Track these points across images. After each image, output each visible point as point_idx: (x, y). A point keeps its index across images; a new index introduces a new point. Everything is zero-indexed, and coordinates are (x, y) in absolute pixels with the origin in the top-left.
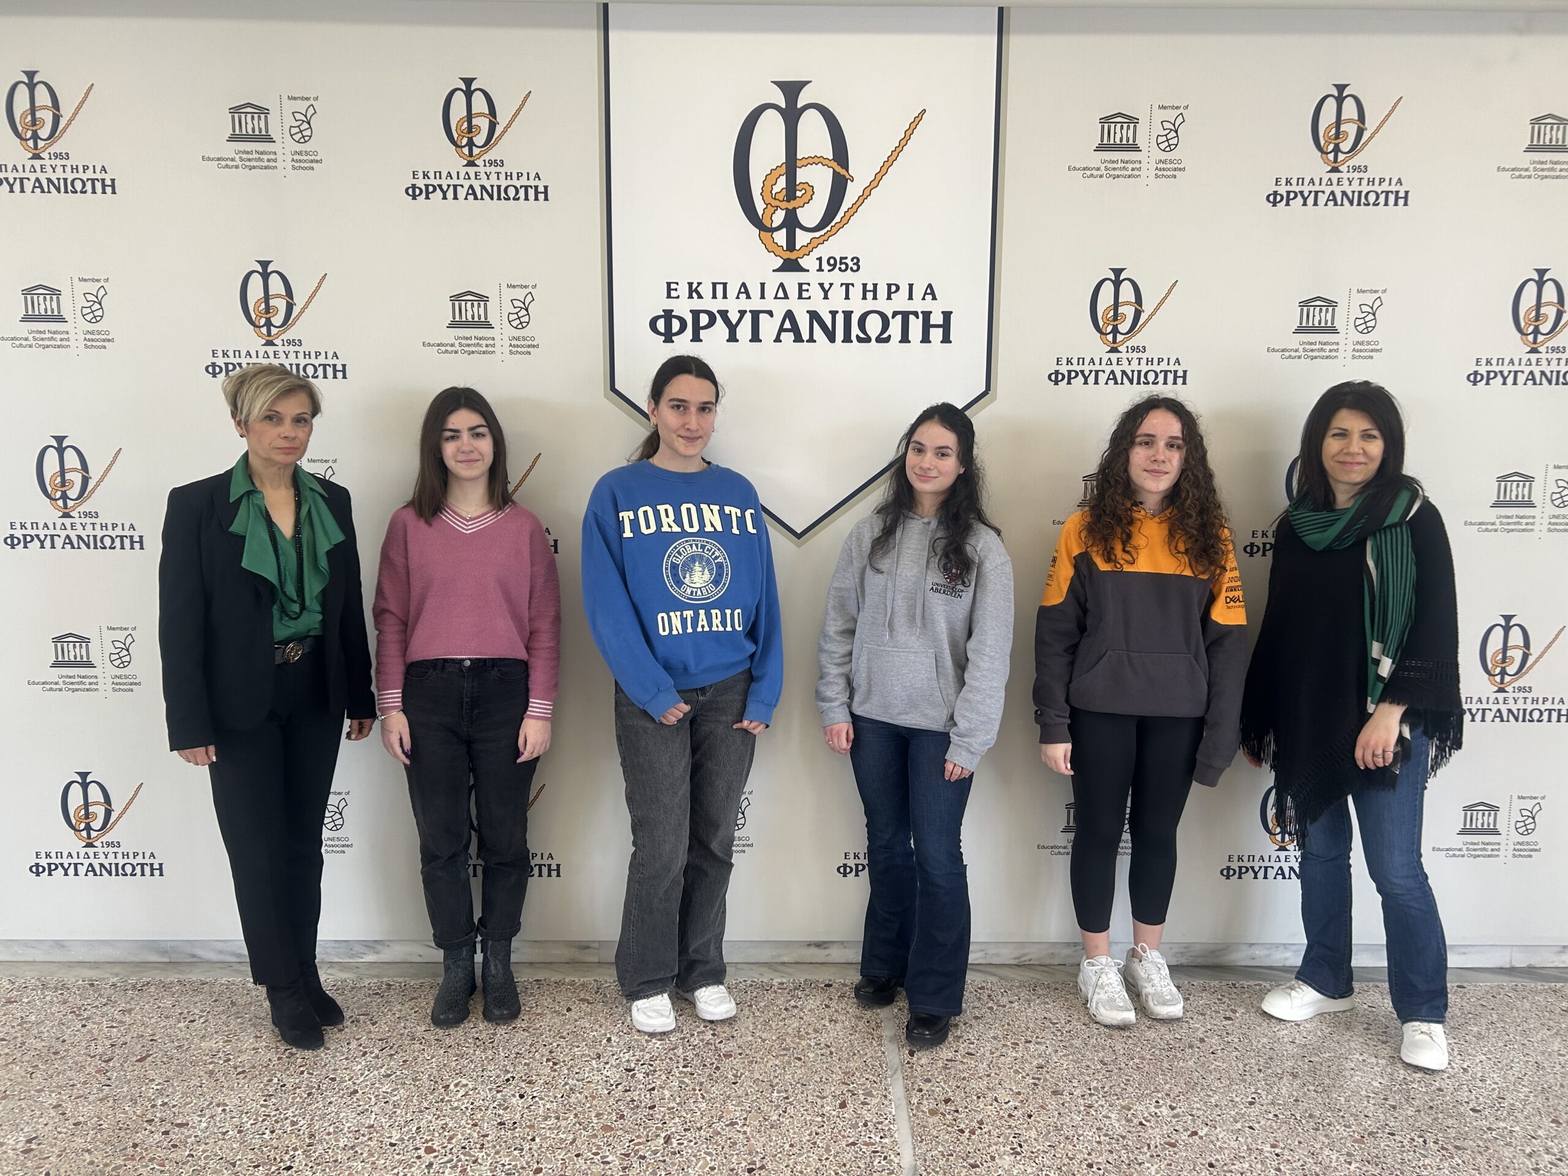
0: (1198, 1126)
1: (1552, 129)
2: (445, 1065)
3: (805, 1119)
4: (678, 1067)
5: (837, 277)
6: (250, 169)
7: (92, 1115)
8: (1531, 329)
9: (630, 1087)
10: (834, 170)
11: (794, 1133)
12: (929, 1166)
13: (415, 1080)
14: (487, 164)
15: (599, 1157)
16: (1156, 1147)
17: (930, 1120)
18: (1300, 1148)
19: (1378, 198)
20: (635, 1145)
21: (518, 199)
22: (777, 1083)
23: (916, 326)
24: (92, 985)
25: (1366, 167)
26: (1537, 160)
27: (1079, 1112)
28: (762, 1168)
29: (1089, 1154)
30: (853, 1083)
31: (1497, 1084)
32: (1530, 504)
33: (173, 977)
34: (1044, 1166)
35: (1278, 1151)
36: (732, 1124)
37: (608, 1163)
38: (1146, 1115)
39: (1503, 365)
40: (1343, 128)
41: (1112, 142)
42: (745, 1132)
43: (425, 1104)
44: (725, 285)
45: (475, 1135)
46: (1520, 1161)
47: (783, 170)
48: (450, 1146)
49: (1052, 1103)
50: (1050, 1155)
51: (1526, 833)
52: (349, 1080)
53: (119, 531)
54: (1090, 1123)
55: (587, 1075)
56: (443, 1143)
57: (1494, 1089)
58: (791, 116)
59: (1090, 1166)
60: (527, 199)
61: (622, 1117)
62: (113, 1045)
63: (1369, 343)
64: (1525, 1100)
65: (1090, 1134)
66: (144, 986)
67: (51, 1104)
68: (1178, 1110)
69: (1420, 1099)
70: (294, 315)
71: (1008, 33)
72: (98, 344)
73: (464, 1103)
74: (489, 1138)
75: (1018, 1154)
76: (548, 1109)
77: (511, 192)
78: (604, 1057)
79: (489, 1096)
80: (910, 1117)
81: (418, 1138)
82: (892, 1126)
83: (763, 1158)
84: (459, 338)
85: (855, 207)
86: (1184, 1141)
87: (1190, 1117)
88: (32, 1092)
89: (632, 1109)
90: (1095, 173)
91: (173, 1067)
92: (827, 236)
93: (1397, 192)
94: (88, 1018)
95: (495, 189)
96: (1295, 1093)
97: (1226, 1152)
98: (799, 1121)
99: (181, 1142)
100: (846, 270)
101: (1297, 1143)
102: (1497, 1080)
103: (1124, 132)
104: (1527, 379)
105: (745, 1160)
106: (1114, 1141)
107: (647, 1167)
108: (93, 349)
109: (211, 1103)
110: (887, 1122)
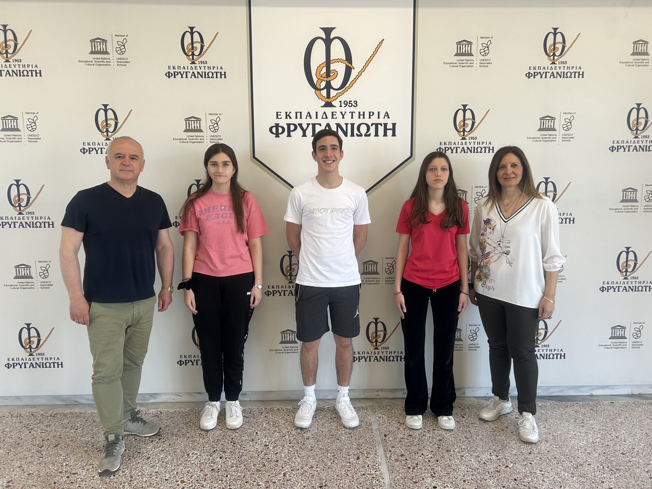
0: (508, 463)
1: (642, 46)
2: (187, 445)
3: (342, 464)
4: (287, 444)
5: (348, 109)
6: (99, 66)
7: (35, 470)
8: (635, 128)
9: (267, 453)
10: (346, 65)
11: (338, 471)
12: (397, 483)
13: (175, 452)
14: (200, 63)
15: (255, 483)
16: (492, 473)
17: (395, 464)
18: (552, 471)
19: (571, 74)
20: (271, 477)
21: (213, 77)
22: (330, 450)
23: (381, 129)
24: (33, 415)
25: (566, 62)
26: (636, 58)
27: (458, 459)
28: (326, 485)
29: (464, 476)
30: (362, 449)
31: (631, 442)
32: (636, 201)
33: (68, 411)
34: (445, 482)
35: (543, 473)
36: (312, 467)
37: (260, 485)
38: (486, 459)
39: (624, 143)
40: (556, 46)
41: (461, 52)
42: (317, 471)
43: (180, 462)
44: (301, 113)
45: (202, 475)
46: (644, 474)
47: (325, 64)
48: (191, 480)
49: (446, 455)
50: (447, 477)
51: (637, 338)
52: (146, 453)
53: (43, 220)
54: (463, 463)
55: (248, 448)
56: (188, 479)
57: (630, 445)
58: (328, 42)
59: (465, 481)
60: (217, 77)
61: (264, 465)
62: (43, 440)
63: (568, 135)
64: (643, 449)
65: (464, 468)
66: (55, 415)
67: (17, 466)
68: (499, 457)
69: (600, 449)
70: (118, 127)
71: (418, 7)
72: (34, 140)
73: (196, 462)
74: (208, 476)
75: (434, 477)
76: (233, 463)
77: (210, 75)
78: (255, 440)
79: (207, 458)
80: (387, 463)
81: (177, 477)
82: (379, 467)
83: (326, 481)
84: (189, 136)
85: (355, 80)
86: (503, 470)
87: (505, 460)
88: (9, 461)
89: (268, 462)
90: (455, 65)
91: (70, 449)
92: (343, 92)
93: (579, 72)
94: (32, 429)
95: (203, 73)
96: (547, 449)
97: (521, 474)
98: (340, 465)
99: (74, 481)
100: (352, 106)
101: (550, 469)
102: (631, 441)
103: (466, 48)
104: (634, 149)
105: (318, 482)
106: (474, 471)
107: (277, 487)
108: (32, 143)
109: (87, 464)
110: (377, 465)
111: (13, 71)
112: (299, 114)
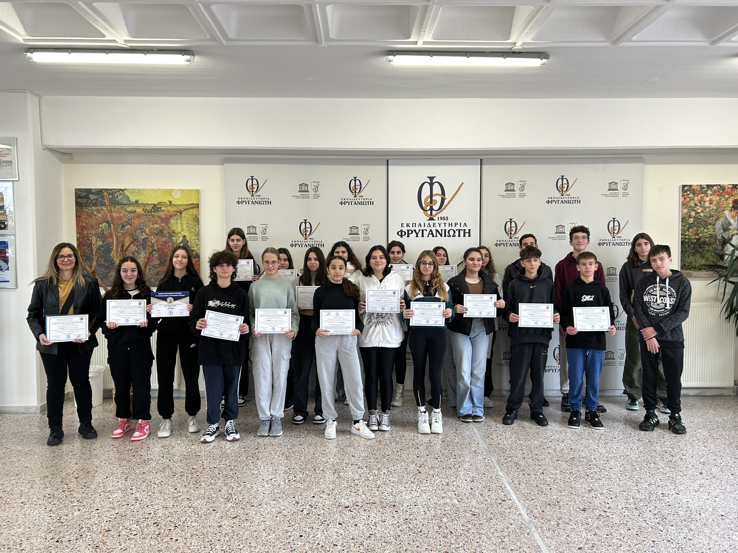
1: (614, 185)
5: (443, 222)
6: (305, 199)
8: (612, 232)
10: (442, 197)
23: (462, 233)
32: (616, 275)
40: (564, 186)
41: (508, 189)
44: (415, 224)
47: (429, 197)
51: (621, 359)
58: (431, 185)
70: (312, 232)
71: (483, 165)
72: (265, 239)
84: (351, 237)
85: (447, 205)
92: (440, 212)
100: (445, 220)
103: (511, 186)
108: (263, 241)
111: (255, 201)
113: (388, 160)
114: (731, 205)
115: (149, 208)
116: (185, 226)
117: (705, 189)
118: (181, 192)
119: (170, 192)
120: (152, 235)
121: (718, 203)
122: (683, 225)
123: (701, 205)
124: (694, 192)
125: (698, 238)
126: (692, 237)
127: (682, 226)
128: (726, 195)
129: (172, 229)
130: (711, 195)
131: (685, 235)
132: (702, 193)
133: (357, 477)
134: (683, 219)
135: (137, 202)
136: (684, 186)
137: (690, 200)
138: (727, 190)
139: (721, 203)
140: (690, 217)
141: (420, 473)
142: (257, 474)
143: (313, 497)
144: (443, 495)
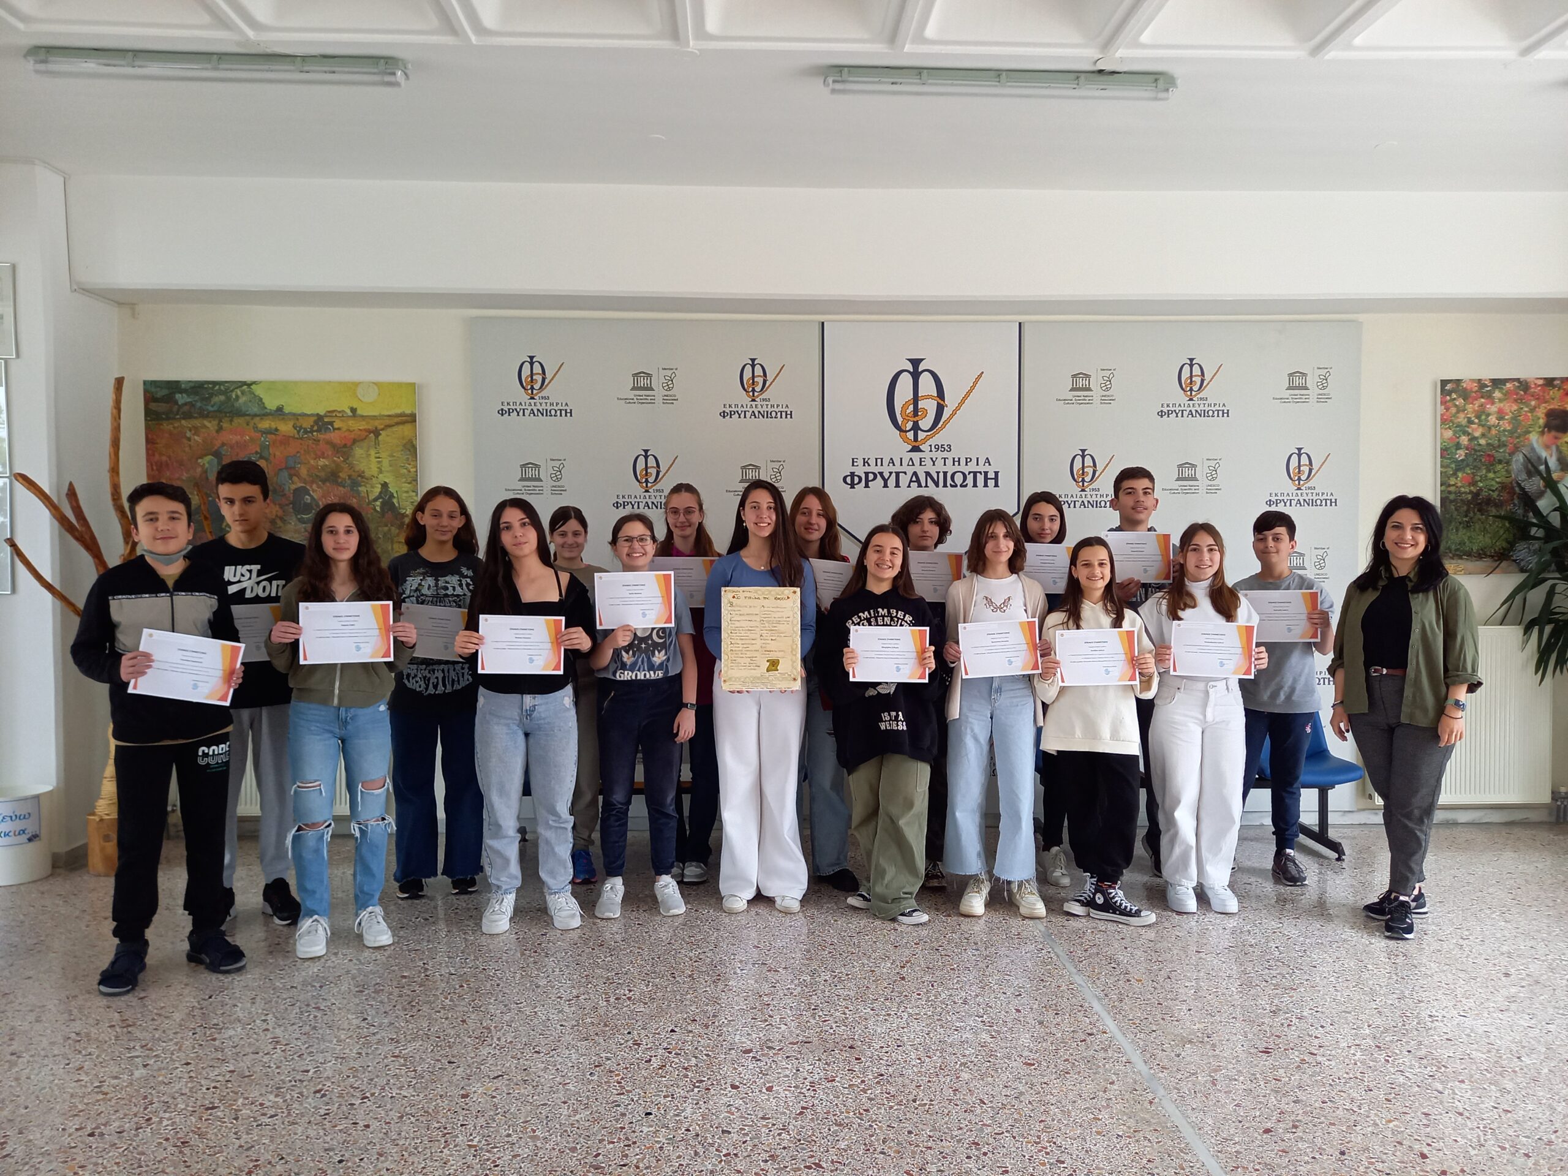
1: (1299, 378)
5: (940, 455)
6: (645, 405)
8: (1296, 477)
10: (937, 402)
19: (1213, 413)
23: (980, 479)
25: (1207, 398)
26: (1293, 393)
32: (1304, 568)
40: (1194, 379)
41: (1078, 387)
44: (882, 459)
47: (912, 402)
58: (916, 375)
63: (1214, 486)
70: (661, 475)
71: (1024, 335)
72: (558, 492)
85: (948, 421)
90: (1069, 402)
92: (934, 433)
93: (1223, 410)
100: (944, 451)
103: (1083, 380)
108: (555, 495)
111: (538, 410)
112: (879, 461)
113: (823, 323)
114: (1541, 422)
115: (307, 424)
116: (386, 463)
117: (1489, 389)
118: (376, 387)
119: (352, 387)
120: (313, 482)
121: (1515, 418)
122: (1445, 464)
123: (1480, 421)
124: (1465, 395)
125: (1475, 491)
126: (1463, 490)
127: (1442, 466)
128: (1531, 400)
129: (357, 469)
130: (1500, 400)
131: (1450, 485)
132: (1482, 397)
133: (766, 988)
134: (1445, 452)
135: (280, 409)
136: (1444, 383)
137: (1458, 412)
138: (1532, 390)
139: (1521, 418)
140: (1458, 446)
141: (903, 979)
142: (546, 986)
143: (672, 1031)
144: (958, 1024)
